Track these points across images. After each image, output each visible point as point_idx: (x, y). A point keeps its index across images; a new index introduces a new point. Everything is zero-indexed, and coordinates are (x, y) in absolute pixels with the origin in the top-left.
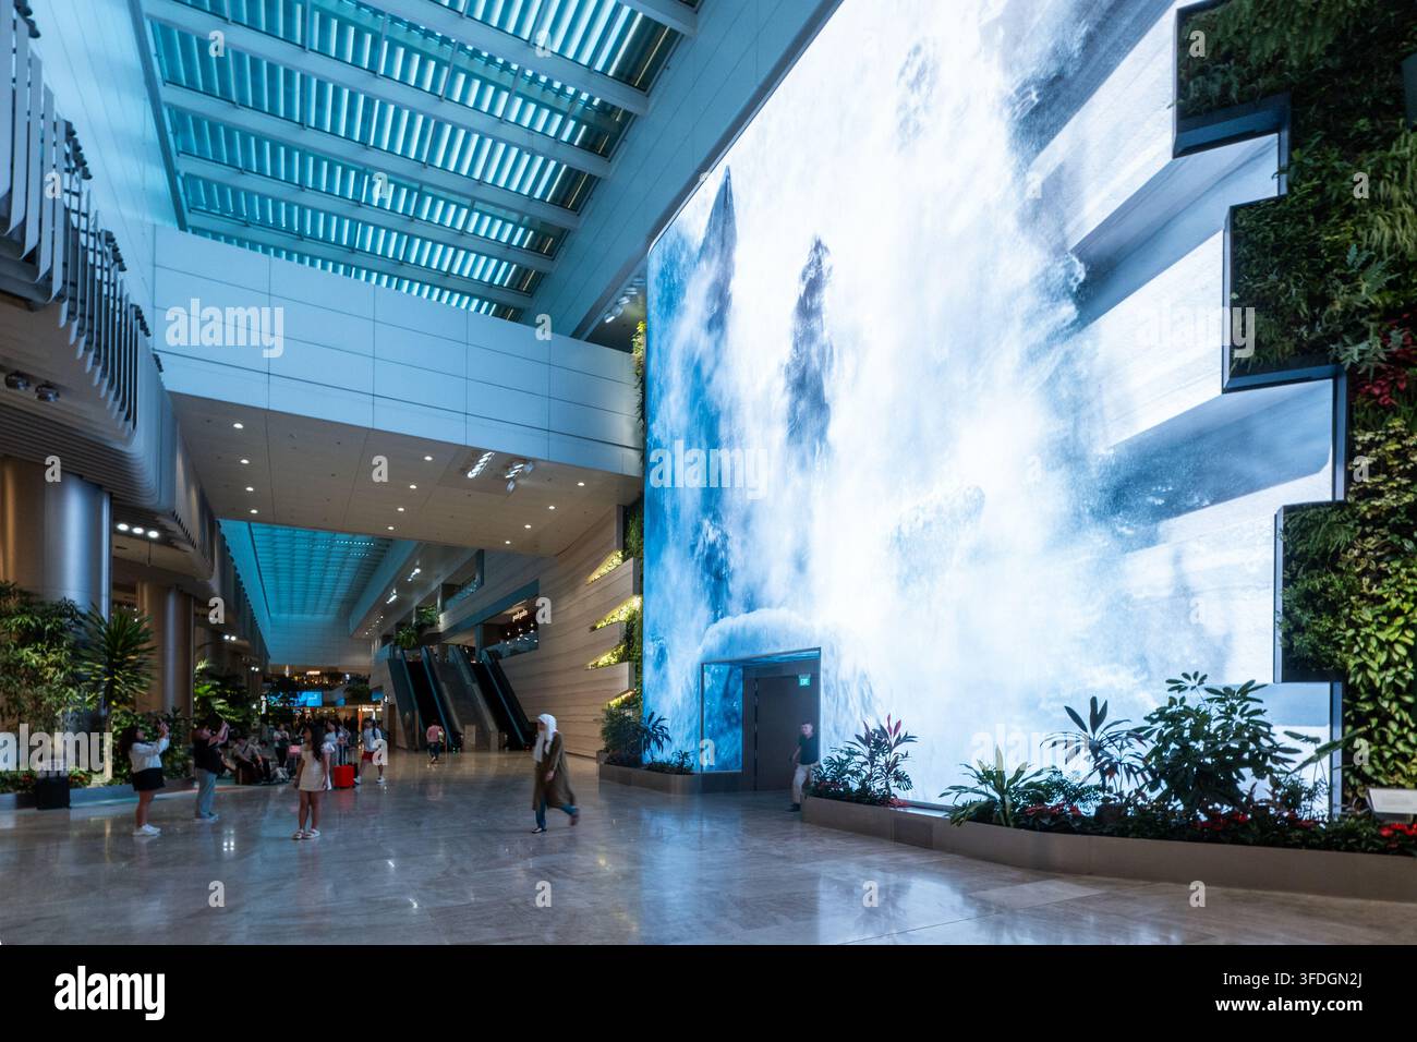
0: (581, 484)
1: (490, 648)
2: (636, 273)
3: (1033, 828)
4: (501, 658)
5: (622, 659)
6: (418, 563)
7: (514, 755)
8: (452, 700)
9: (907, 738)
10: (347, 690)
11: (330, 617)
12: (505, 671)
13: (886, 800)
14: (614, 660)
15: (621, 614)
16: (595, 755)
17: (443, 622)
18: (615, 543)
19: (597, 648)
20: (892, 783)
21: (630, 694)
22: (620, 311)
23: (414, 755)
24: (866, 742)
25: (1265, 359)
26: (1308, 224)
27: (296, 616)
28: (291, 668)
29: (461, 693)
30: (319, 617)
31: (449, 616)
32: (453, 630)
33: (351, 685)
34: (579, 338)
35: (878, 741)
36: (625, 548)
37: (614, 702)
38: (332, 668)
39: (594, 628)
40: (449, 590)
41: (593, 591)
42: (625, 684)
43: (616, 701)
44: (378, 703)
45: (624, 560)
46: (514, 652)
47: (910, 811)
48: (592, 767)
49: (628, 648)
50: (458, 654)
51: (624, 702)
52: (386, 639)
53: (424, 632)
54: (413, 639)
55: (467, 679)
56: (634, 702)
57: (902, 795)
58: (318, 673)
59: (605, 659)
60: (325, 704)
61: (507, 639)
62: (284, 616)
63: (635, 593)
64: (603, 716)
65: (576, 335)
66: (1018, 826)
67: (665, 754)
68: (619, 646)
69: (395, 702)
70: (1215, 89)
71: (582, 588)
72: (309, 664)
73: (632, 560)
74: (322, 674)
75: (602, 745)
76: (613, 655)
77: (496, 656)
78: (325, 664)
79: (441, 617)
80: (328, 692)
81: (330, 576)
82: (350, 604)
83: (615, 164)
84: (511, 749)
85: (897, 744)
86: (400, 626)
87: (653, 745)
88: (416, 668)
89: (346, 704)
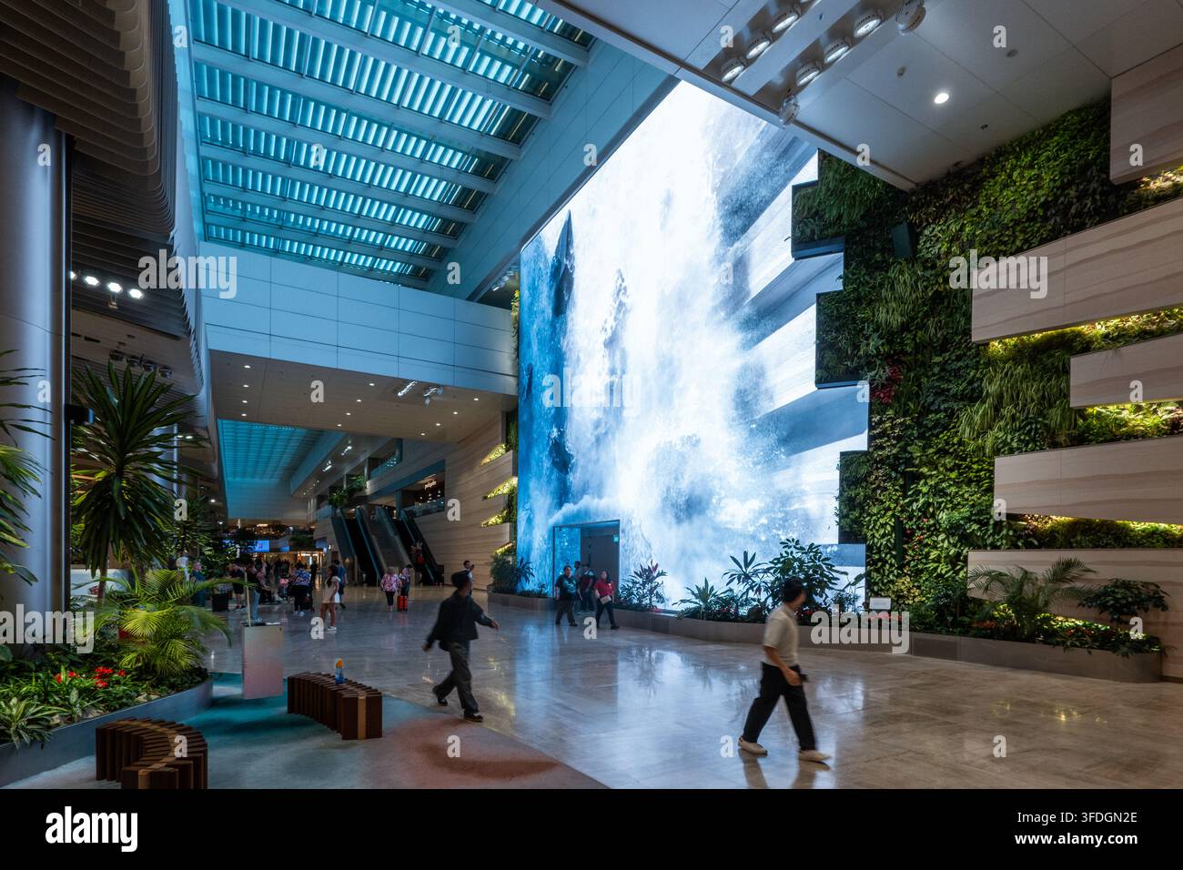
0: (476, 399)
1: (407, 509)
2: (512, 261)
3: (713, 620)
4: (416, 517)
5: (505, 521)
6: (350, 442)
7: (426, 588)
8: (381, 549)
9: (662, 574)
10: (292, 539)
11: (275, 481)
12: (419, 527)
13: (651, 608)
14: (499, 521)
15: (504, 489)
16: (485, 588)
17: (369, 487)
18: (500, 439)
19: (489, 511)
20: (654, 599)
21: (510, 545)
22: (503, 284)
23: (353, 588)
24: (640, 576)
25: (832, 376)
26: (851, 307)
27: (247, 480)
28: (242, 521)
29: (386, 543)
30: (266, 480)
31: (375, 483)
32: (377, 494)
33: (295, 536)
34: (472, 301)
35: (648, 575)
36: (507, 442)
37: (499, 551)
38: (277, 521)
39: (485, 498)
40: (374, 463)
41: (485, 471)
42: (507, 538)
43: (501, 550)
44: (322, 550)
45: (507, 450)
46: (427, 512)
47: (662, 614)
48: (485, 596)
49: (509, 513)
50: (383, 513)
51: (506, 551)
52: (321, 499)
53: (355, 495)
54: (345, 500)
55: (391, 532)
56: (512, 551)
57: (660, 606)
58: (266, 525)
59: (493, 520)
60: (272, 550)
61: (420, 501)
62: (238, 479)
63: (513, 475)
64: (492, 560)
65: (470, 299)
66: (708, 619)
67: (531, 585)
68: (503, 511)
69: (338, 550)
70: (808, 231)
71: (477, 469)
72: (257, 518)
73: (511, 451)
74: (269, 527)
75: (491, 581)
76: (499, 517)
77: (412, 515)
78: (272, 519)
79: (368, 483)
80: (274, 541)
81: (278, 449)
82: (292, 470)
83: (501, 184)
84: (424, 585)
85: (657, 576)
86: (333, 489)
87: (523, 579)
88: (352, 524)
89: (290, 550)
